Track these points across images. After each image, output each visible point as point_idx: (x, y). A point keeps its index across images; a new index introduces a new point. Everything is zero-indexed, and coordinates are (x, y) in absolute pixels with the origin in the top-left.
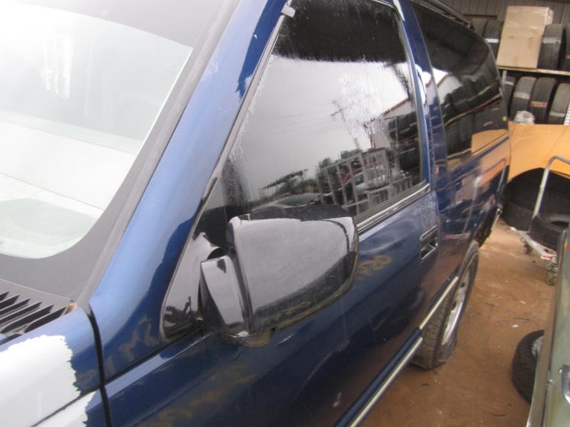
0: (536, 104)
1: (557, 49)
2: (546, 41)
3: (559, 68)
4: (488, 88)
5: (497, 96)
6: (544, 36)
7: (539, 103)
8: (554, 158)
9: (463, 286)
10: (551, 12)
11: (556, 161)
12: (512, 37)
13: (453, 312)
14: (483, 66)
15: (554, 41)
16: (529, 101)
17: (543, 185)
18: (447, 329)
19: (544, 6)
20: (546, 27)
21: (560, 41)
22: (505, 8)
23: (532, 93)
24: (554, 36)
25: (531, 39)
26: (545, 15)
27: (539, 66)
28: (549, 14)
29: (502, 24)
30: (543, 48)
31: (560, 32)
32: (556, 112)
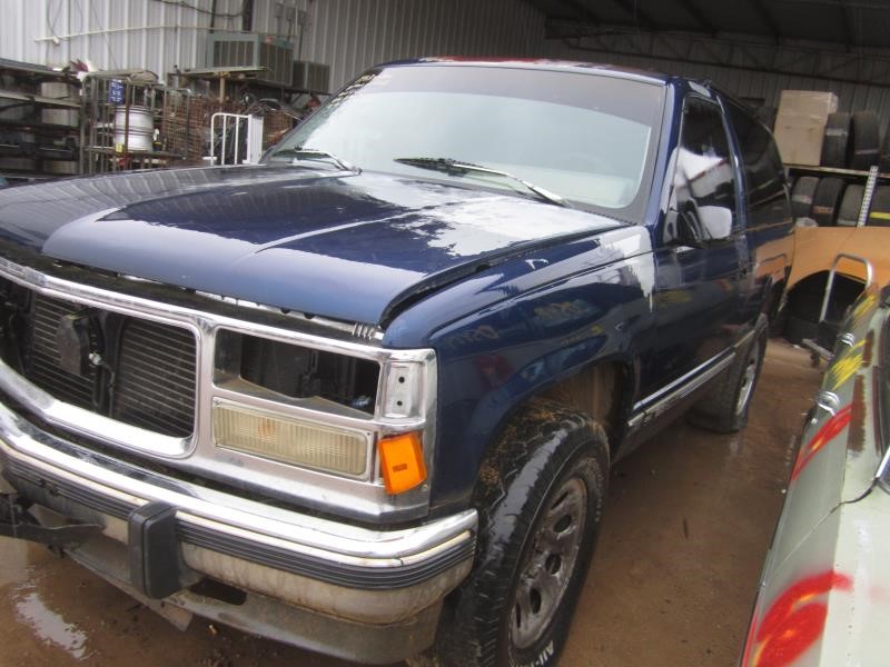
0: (821, 210)
1: (843, 143)
2: (829, 133)
3: (847, 167)
4: (770, 182)
5: (780, 193)
6: (827, 127)
7: (823, 208)
8: (840, 256)
9: (752, 362)
10: (836, 98)
11: (842, 259)
12: (788, 128)
13: (744, 389)
14: (765, 156)
15: (840, 133)
16: (812, 206)
17: (829, 287)
18: (740, 403)
19: (826, 90)
20: (830, 117)
21: (846, 133)
22: (780, 92)
23: (814, 197)
24: (840, 127)
25: (811, 129)
26: (828, 101)
27: (823, 164)
28: (832, 100)
29: (775, 111)
30: (827, 141)
31: (847, 122)
32: (845, 219)
